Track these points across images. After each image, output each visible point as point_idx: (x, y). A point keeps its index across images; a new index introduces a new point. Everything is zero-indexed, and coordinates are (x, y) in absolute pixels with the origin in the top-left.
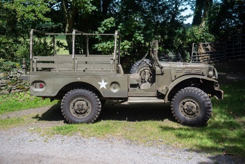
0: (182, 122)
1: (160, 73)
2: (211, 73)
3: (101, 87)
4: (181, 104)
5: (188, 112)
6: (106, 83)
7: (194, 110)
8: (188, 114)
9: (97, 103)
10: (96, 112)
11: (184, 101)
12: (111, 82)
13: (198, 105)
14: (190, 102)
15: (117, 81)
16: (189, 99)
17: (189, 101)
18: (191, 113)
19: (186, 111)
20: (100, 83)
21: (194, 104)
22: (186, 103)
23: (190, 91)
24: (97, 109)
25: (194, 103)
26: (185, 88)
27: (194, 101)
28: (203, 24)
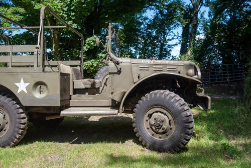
0: (148, 145)
1: (116, 71)
2: (191, 71)
3: (19, 91)
4: (146, 117)
5: (157, 128)
6: (27, 84)
7: (166, 126)
8: (157, 133)
9: (17, 115)
10: (16, 129)
11: (150, 112)
12: (33, 83)
13: (171, 118)
14: (159, 113)
15: (44, 81)
16: (158, 109)
17: (157, 112)
18: (161, 131)
19: (153, 128)
20: (17, 84)
21: (165, 117)
22: (153, 115)
23: (158, 95)
24: (18, 125)
25: (165, 114)
26: (151, 92)
27: (165, 112)
28: (189, 53)
